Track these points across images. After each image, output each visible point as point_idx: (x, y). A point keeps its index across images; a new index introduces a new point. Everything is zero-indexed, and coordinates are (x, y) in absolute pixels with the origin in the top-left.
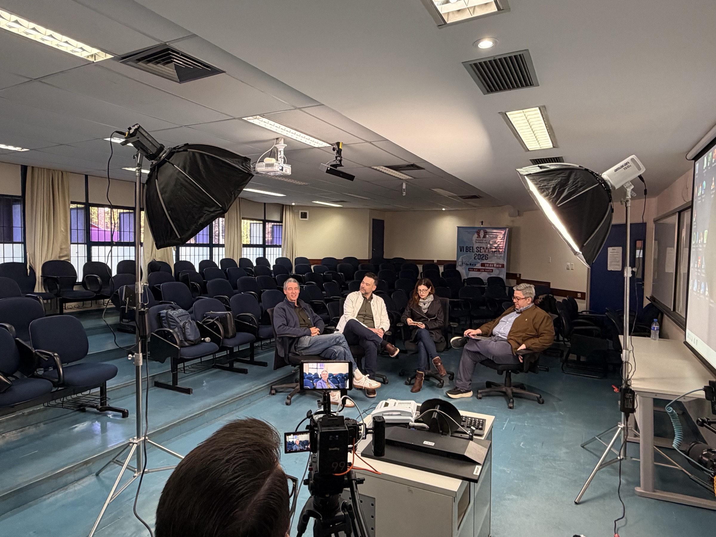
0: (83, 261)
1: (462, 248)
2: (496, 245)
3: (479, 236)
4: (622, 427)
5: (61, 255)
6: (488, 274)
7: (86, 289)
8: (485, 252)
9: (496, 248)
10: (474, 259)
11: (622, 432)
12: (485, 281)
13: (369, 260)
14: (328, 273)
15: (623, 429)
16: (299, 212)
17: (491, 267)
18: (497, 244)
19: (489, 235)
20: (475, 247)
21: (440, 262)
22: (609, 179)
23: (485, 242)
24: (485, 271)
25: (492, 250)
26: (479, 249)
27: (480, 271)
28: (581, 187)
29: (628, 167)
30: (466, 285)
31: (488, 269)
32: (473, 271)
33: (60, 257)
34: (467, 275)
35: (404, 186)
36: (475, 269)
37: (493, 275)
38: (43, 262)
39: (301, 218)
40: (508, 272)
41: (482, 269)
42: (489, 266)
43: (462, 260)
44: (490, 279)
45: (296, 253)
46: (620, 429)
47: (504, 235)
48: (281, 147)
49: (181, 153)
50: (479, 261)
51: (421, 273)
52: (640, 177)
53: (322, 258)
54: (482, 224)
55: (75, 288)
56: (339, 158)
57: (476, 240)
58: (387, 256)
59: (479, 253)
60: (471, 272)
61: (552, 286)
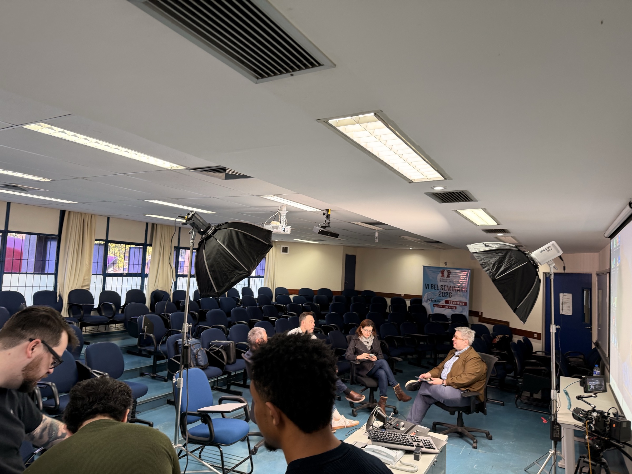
0: (99, 290)
1: (427, 286)
2: (459, 285)
3: (443, 276)
4: (552, 453)
5: (84, 284)
6: (452, 311)
7: (101, 314)
8: (449, 290)
9: (458, 287)
10: (439, 296)
11: (553, 457)
12: (449, 317)
13: (342, 292)
14: (307, 304)
15: (553, 454)
16: (280, 247)
17: (455, 304)
18: (459, 283)
19: (452, 274)
20: (439, 286)
21: (407, 296)
22: (537, 258)
23: (449, 281)
24: (448, 308)
25: (455, 289)
26: (443, 287)
27: (444, 308)
28: (514, 264)
29: (550, 250)
30: (431, 320)
31: (452, 306)
32: (438, 307)
33: (83, 286)
34: (433, 311)
35: (377, 235)
36: (440, 305)
37: (457, 312)
38: (69, 291)
39: (283, 252)
40: (470, 310)
41: (446, 306)
42: (453, 304)
43: (428, 296)
44: (453, 316)
45: (277, 283)
46: (550, 454)
47: (467, 275)
48: (284, 213)
49: (222, 230)
50: (443, 298)
51: (390, 306)
52: (560, 257)
53: (299, 289)
54: (446, 265)
55: (92, 313)
56: (327, 221)
57: (440, 279)
58: (357, 288)
59: (443, 291)
60: (436, 308)
61: (511, 326)
